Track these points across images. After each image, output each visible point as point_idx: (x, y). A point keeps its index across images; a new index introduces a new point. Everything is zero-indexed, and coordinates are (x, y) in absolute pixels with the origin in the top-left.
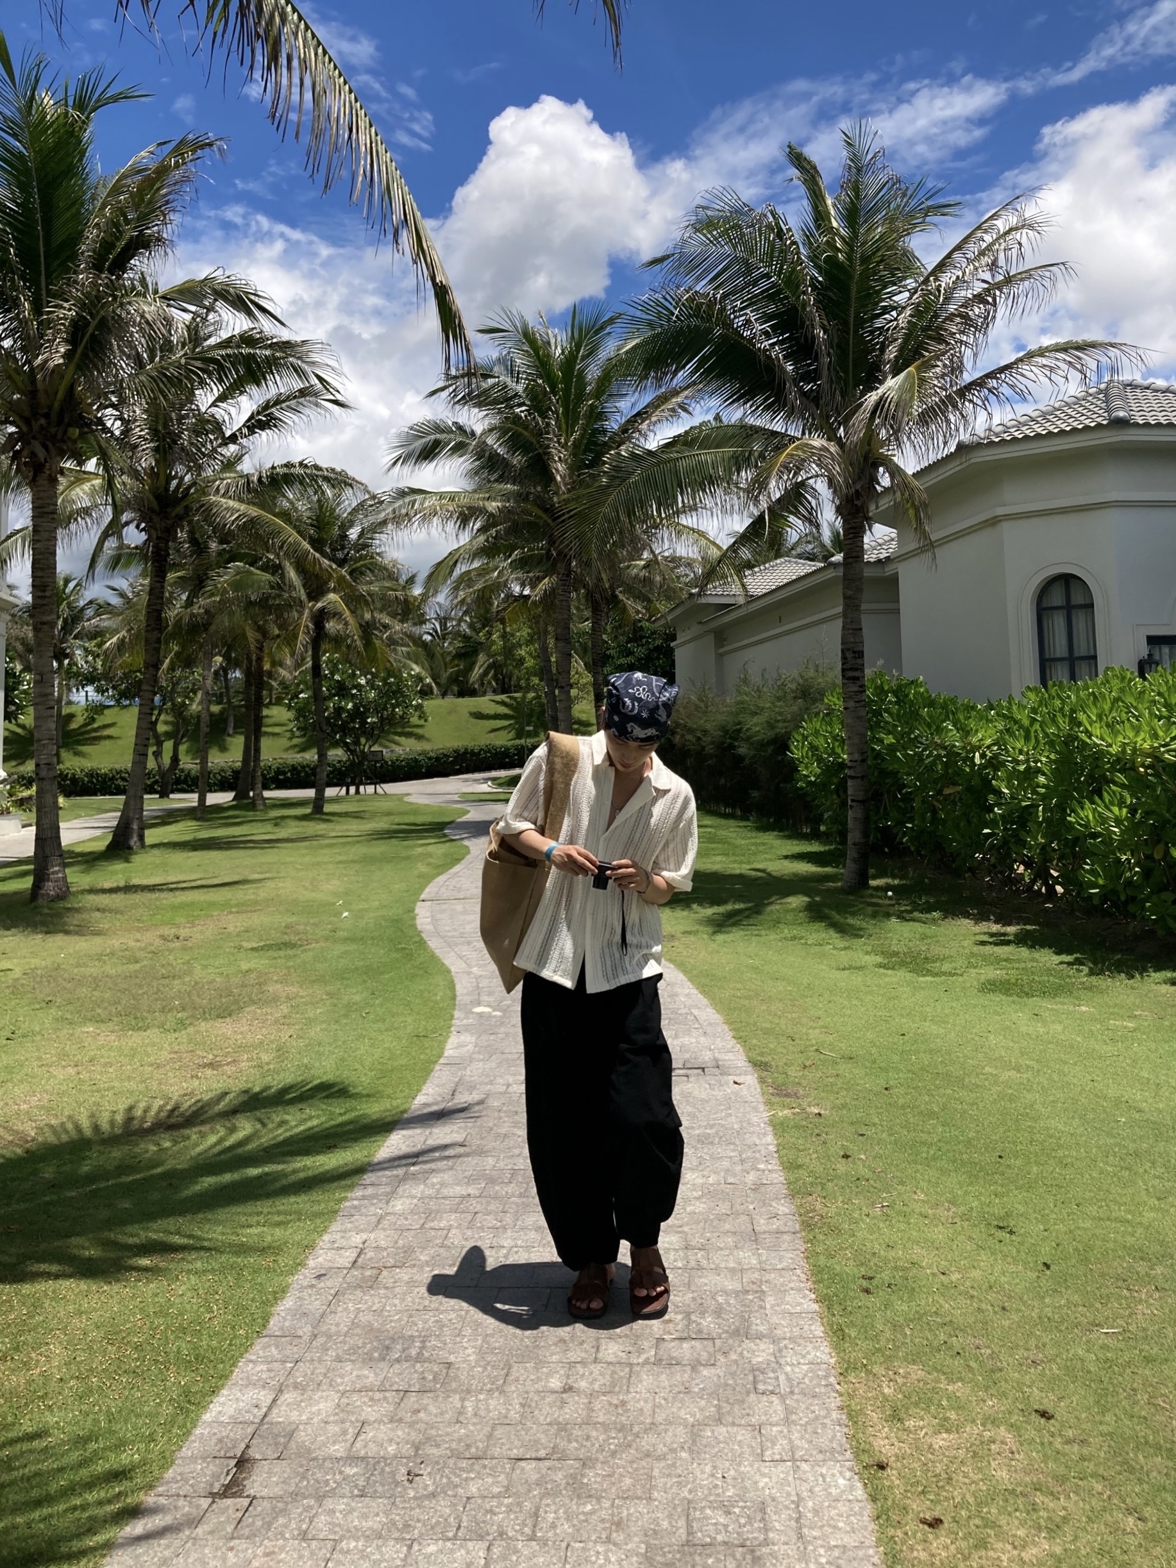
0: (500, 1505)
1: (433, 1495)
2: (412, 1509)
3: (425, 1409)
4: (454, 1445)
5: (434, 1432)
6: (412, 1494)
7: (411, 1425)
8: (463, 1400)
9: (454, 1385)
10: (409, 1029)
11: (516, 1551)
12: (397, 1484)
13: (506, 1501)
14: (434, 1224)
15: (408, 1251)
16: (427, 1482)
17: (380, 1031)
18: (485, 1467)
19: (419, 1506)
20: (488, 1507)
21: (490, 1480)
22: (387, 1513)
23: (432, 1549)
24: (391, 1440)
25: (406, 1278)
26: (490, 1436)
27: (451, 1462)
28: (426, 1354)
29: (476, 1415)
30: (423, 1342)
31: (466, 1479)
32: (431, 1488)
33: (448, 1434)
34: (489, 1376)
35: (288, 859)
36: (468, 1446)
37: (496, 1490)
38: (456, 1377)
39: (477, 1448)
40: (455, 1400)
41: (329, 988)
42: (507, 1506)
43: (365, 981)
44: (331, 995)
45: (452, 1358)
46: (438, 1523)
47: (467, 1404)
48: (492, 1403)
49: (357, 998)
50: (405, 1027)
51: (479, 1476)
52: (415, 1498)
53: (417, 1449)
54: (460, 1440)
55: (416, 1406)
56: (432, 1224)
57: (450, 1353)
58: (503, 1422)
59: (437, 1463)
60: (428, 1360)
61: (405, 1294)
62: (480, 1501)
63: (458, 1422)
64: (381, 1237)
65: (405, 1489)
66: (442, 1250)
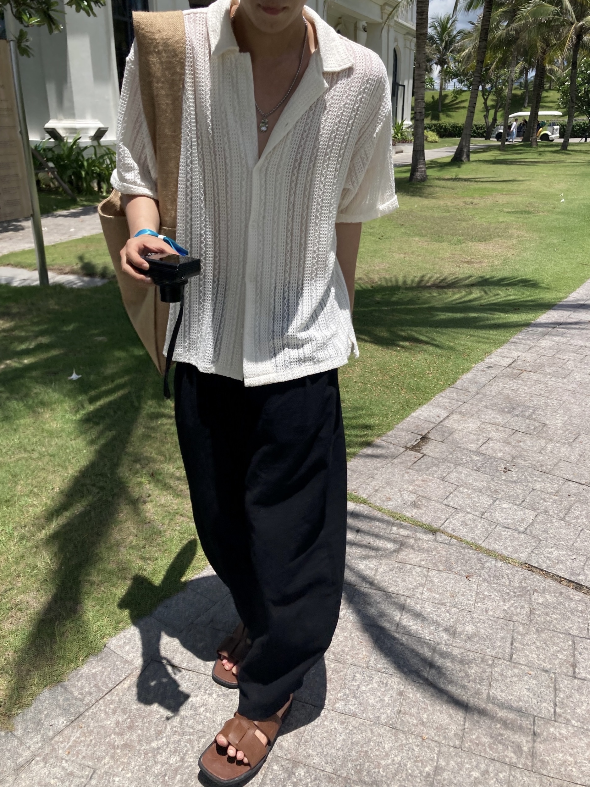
0: (550, 498)
1: (515, 482)
2: (501, 484)
3: (524, 442)
4: (534, 463)
5: (525, 453)
6: (504, 478)
7: (514, 447)
8: (547, 443)
9: (544, 435)
10: (578, 260)
11: (551, 522)
12: (497, 471)
13: (554, 497)
14: (561, 356)
15: (542, 366)
16: (514, 475)
17: (562, 258)
18: (548, 478)
19: (506, 485)
20: (543, 497)
21: (549, 485)
22: (488, 482)
23: (505, 506)
24: (501, 451)
25: (535, 378)
26: (556, 465)
27: (531, 470)
28: (534, 417)
29: (552, 452)
30: (534, 410)
31: (535, 480)
32: (514, 479)
33: (532, 457)
34: (565, 436)
35: (540, 172)
36: (542, 466)
37: (550, 490)
38: (546, 432)
39: (547, 468)
40: (543, 442)
41: (542, 235)
42: (554, 500)
43: (562, 234)
44: (541, 238)
45: (548, 422)
46: (513, 495)
47: (548, 445)
48: (563, 449)
49: (555, 241)
50: (576, 259)
51: (543, 481)
52: (505, 480)
53: (514, 458)
54: (538, 461)
55: (520, 439)
56: (559, 356)
57: (547, 419)
58: (566, 460)
59: (522, 468)
60: (534, 420)
61: (532, 385)
62: (539, 493)
63: (540, 452)
64: (529, 357)
65: (501, 475)
66: (560, 370)
